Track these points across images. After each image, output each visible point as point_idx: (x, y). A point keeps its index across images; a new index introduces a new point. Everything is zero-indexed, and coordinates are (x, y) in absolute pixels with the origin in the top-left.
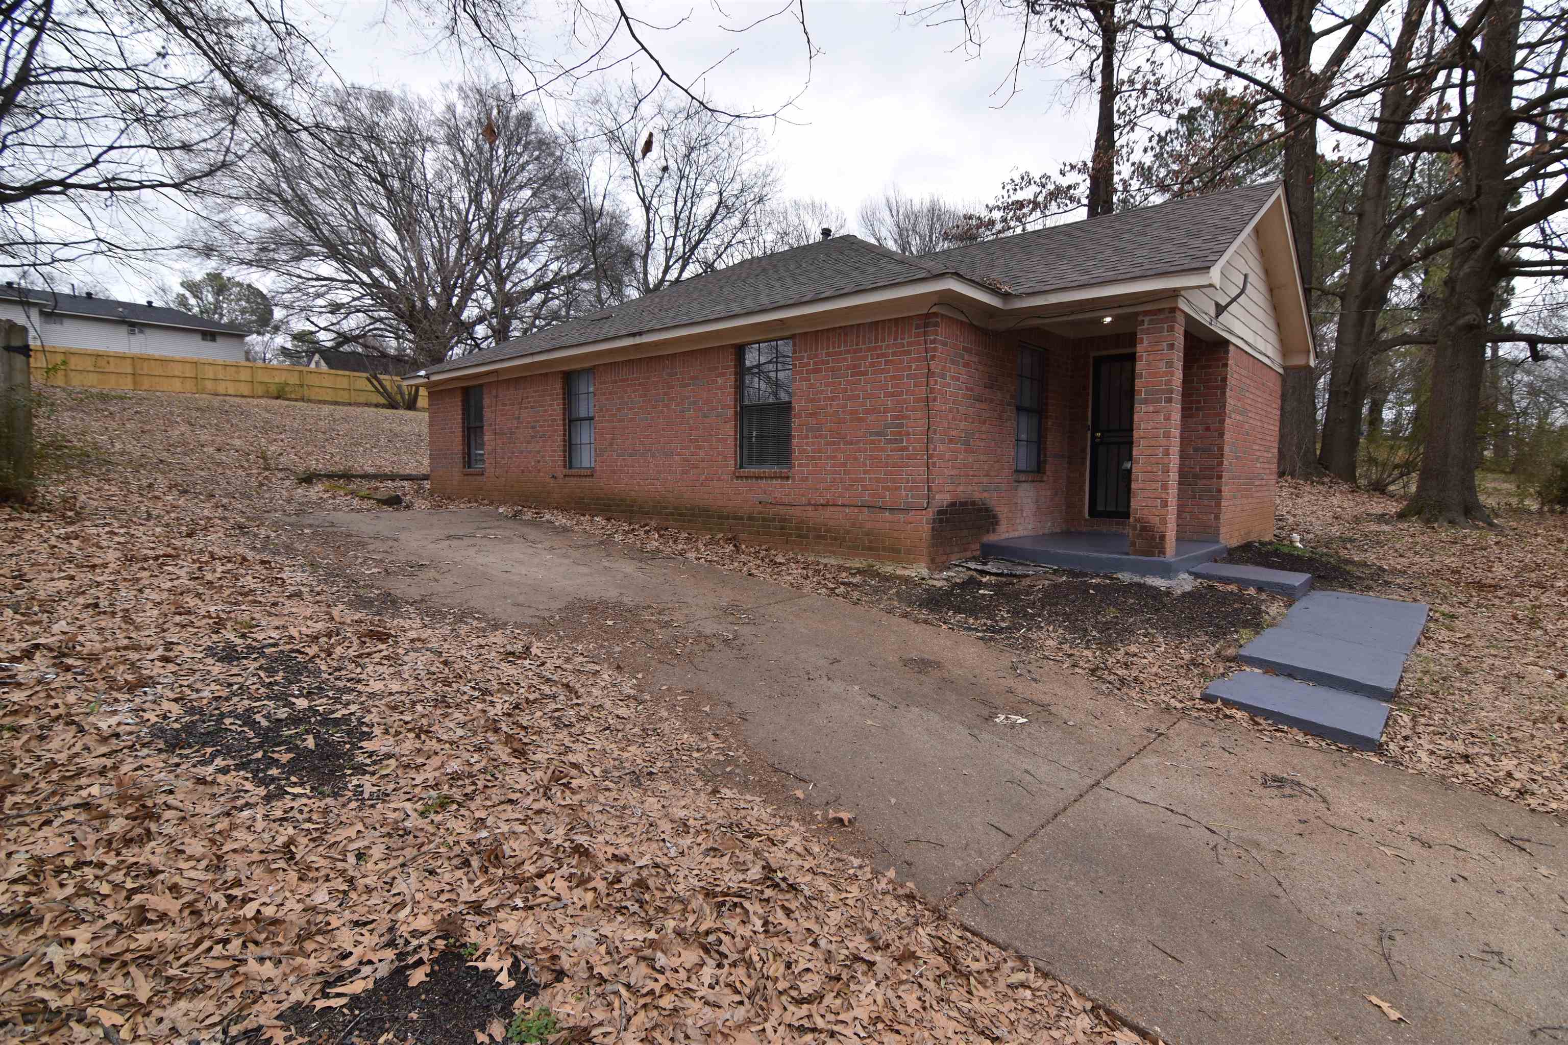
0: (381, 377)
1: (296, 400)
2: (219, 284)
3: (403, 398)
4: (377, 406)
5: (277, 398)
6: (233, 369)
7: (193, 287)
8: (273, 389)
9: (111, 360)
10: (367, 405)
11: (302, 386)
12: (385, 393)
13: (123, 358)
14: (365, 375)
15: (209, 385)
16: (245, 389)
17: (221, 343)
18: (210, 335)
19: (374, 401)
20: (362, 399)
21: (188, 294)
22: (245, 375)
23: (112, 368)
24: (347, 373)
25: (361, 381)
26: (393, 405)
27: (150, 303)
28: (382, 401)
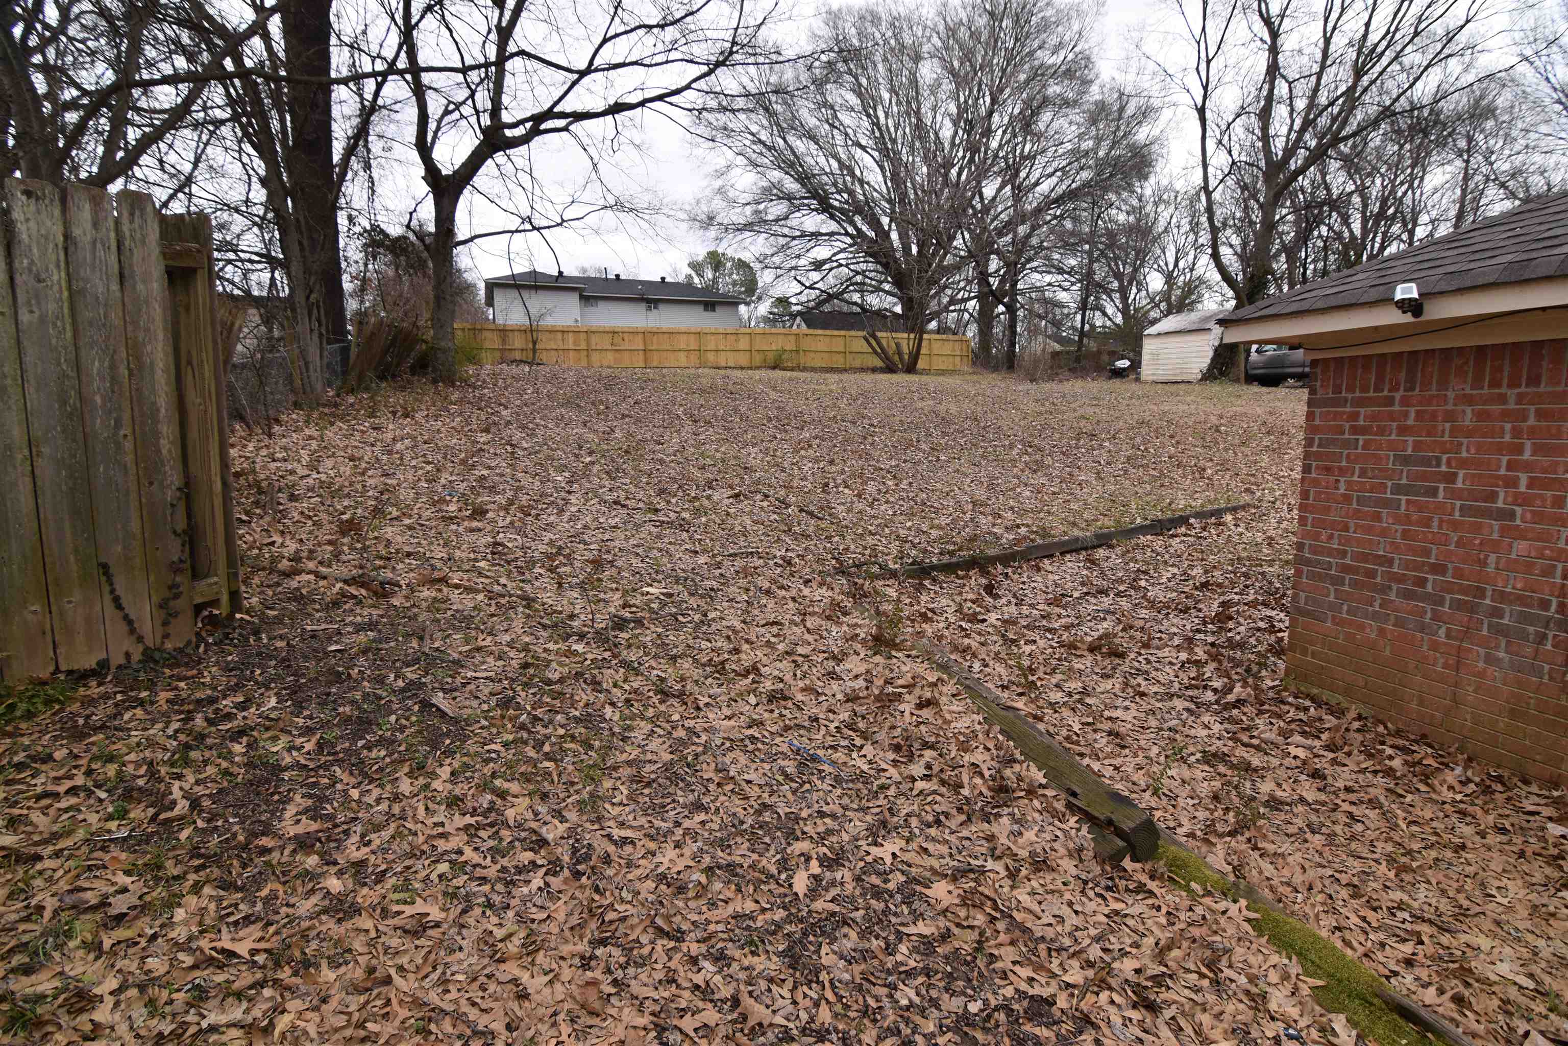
0: (879, 334)
1: (792, 369)
2: (715, 260)
3: (901, 359)
4: (874, 370)
5: (774, 368)
6: (733, 337)
7: (696, 266)
8: (771, 357)
9: (626, 336)
10: (862, 370)
11: (797, 351)
12: (883, 354)
13: (634, 333)
14: (861, 333)
15: (711, 357)
16: (743, 360)
17: (720, 311)
18: (710, 306)
19: (870, 365)
20: (857, 364)
21: (694, 274)
22: (743, 344)
23: (626, 346)
24: (843, 333)
25: (856, 340)
26: (890, 369)
27: (663, 279)
28: (879, 363)
